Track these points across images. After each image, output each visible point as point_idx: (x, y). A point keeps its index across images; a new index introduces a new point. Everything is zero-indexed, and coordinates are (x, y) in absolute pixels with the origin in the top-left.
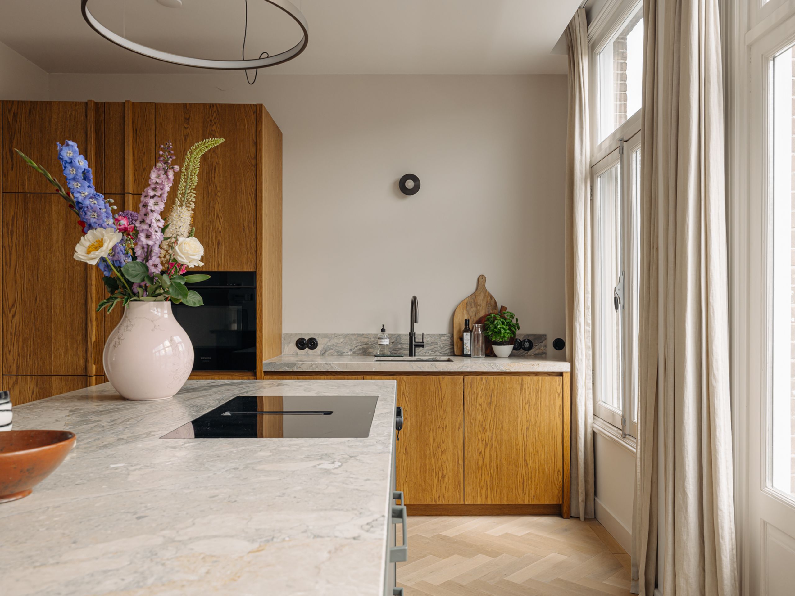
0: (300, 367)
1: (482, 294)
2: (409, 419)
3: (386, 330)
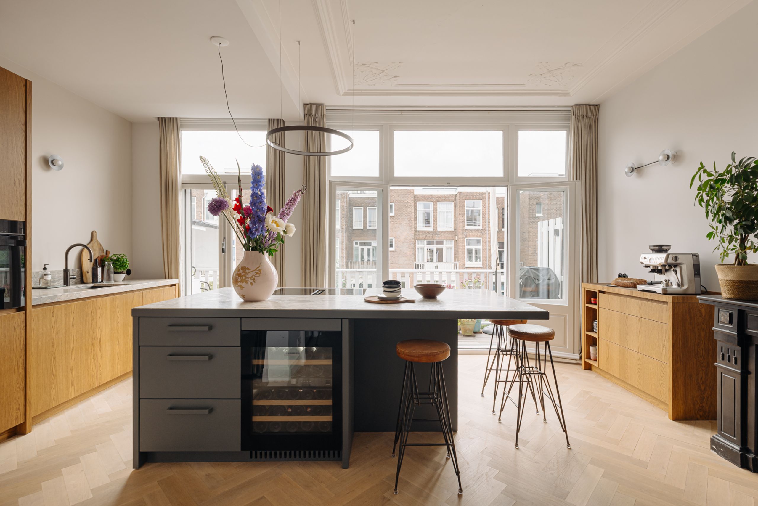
0: (60, 298)
1: (96, 243)
2: (120, 322)
3: (48, 269)
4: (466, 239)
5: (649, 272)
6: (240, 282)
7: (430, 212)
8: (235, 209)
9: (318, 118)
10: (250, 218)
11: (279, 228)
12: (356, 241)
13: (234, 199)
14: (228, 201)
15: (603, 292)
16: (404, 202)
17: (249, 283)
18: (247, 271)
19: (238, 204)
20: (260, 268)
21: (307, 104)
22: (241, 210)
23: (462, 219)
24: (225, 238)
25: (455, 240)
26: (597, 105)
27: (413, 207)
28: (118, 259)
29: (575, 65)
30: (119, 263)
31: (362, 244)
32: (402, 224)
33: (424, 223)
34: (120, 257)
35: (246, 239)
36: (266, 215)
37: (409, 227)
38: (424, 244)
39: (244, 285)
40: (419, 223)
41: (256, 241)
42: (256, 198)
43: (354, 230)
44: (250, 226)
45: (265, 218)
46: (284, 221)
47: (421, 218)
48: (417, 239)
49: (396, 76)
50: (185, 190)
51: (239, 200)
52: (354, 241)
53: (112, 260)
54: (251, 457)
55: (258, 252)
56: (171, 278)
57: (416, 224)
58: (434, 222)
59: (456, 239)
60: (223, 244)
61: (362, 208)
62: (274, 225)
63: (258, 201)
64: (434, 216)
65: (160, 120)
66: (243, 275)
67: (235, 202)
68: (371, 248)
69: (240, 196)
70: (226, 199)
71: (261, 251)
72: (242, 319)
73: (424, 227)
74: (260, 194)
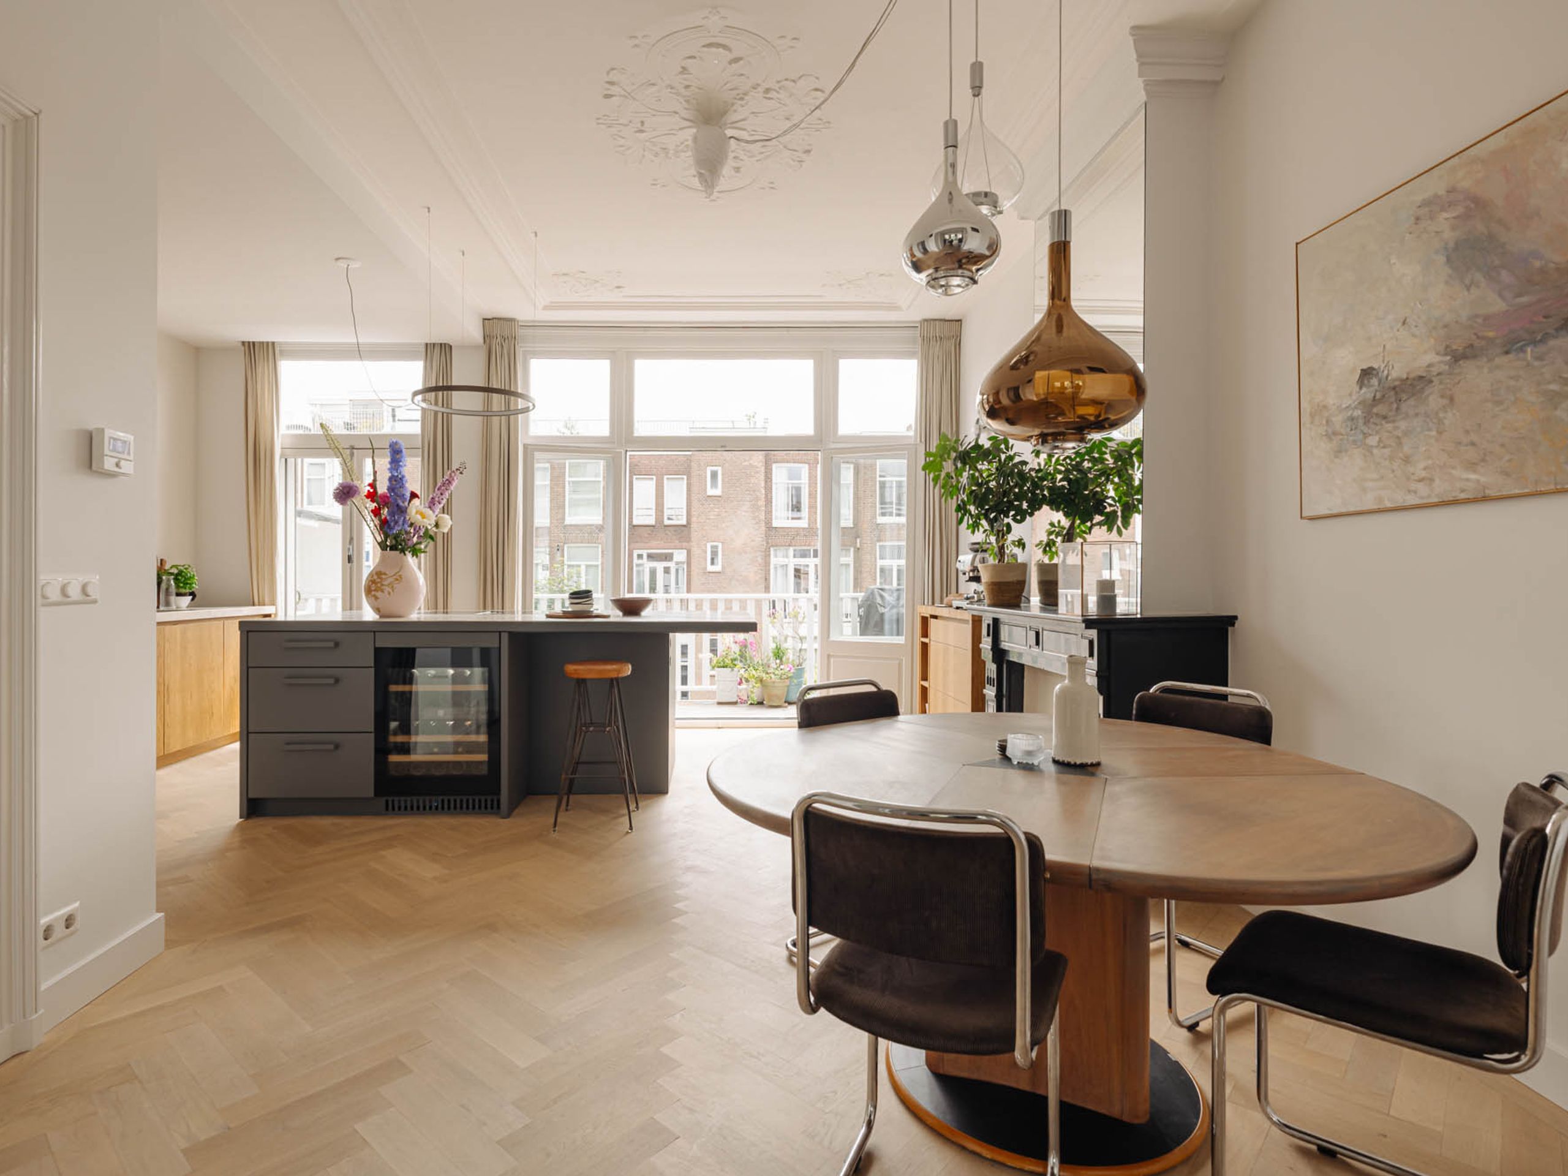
4: (878, 544)
5: (967, 581)
6: (375, 590)
7: (802, 486)
8: (367, 496)
9: (507, 341)
10: (388, 508)
11: (425, 520)
12: (640, 552)
13: (366, 484)
14: (358, 486)
15: (935, 617)
16: (744, 464)
17: (386, 593)
18: (383, 576)
19: (372, 490)
20: (400, 573)
21: (489, 319)
22: (375, 498)
23: (871, 500)
24: (351, 539)
25: (855, 547)
26: (958, 321)
27: (762, 477)
28: (180, 573)
29: (882, 275)
30: (183, 579)
31: (651, 557)
32: (739, 512)
33: (788, 510)
34: (182, 568)
35: (382, 536)
36: (409, 504)
37: (754, 518)
38: (787, 557)
39: (379, 594)
40: (776, 510)
41: (396, 537)
42: (396, 481)
43: (634, 526)
44: (388, 518)
45: (407, 508)
46: (434, 512)
47: (781, 499)
48: (772, 546)
49: (618, 287)
50: (286, 460)
51: (373, 485)
52: (634, 551)
53: (172, 574)
54: (387, 809)
55: (398, 552)
56: (264, 605)
57: (771, 512)
58: (810, 507)
59: (858, 545)
60: (349, 549)
61: (652, 479)
62: (419, 517)
63: (398, 486)
64: (810, 495)
65: (247, 345)
66: (378, 582)
67: (369, 488)
68: (671, 565)
69: (375, 480)
70: (356, 483)
71: (403, 551)
72: (377, 633)
73: (788, 519)
74: (400, 476)
